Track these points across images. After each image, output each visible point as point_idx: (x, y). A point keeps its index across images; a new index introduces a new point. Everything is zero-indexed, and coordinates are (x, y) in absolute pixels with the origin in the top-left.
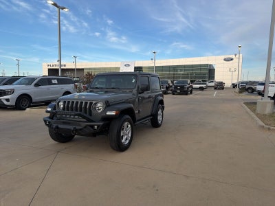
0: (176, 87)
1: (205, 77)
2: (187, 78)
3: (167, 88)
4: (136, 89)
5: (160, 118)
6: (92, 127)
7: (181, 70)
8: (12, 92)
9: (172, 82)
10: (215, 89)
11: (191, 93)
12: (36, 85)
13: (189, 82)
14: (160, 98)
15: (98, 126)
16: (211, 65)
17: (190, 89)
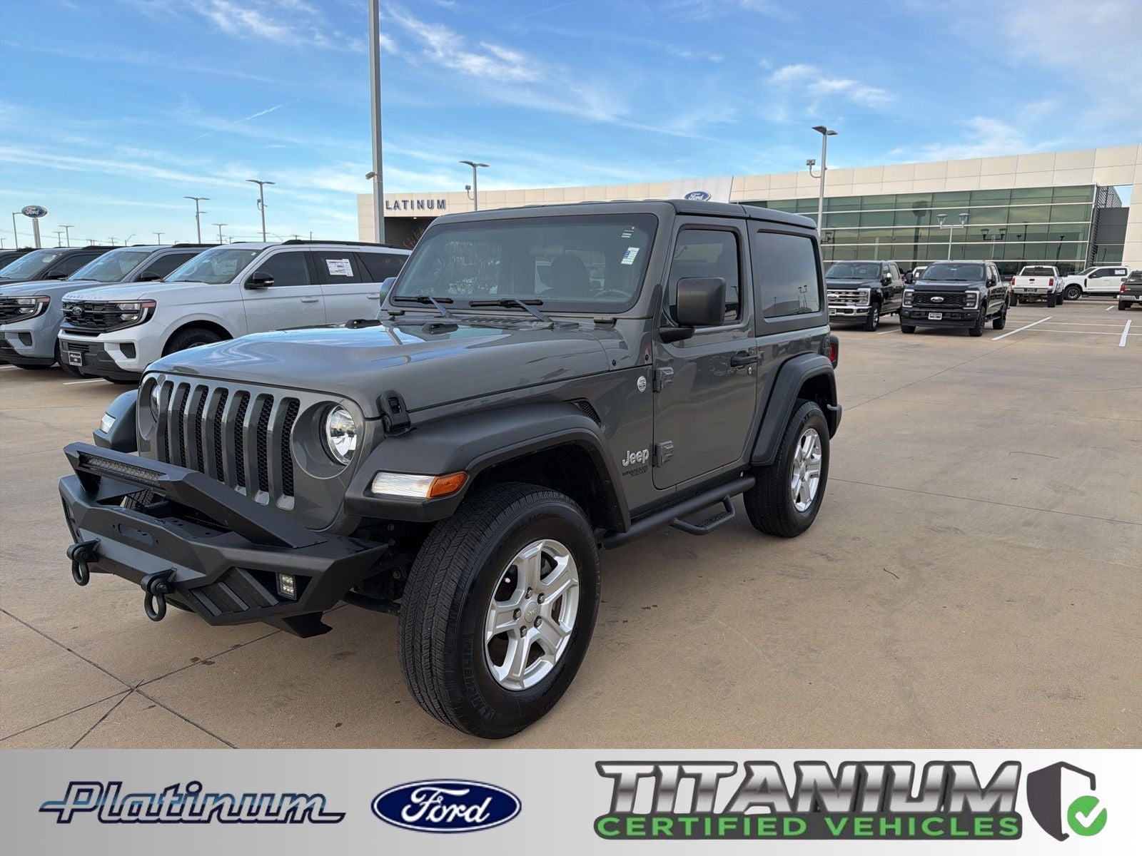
0: (922, 297)
1: (1072, 250)
2: (982, 252)
3: (876, 299)
4: (641, 308)
5: (803, 484)
6: (268, 578)
7: (952, 217)
8: (147, 312)
9: (905, 272)
10: (1124, 306)
11: (999, 325)
12: (256, 283)
13: (992, 271)
14: (814, 363)
15: (302, 580)
16: (1108, 190)
17: (993, 307)
